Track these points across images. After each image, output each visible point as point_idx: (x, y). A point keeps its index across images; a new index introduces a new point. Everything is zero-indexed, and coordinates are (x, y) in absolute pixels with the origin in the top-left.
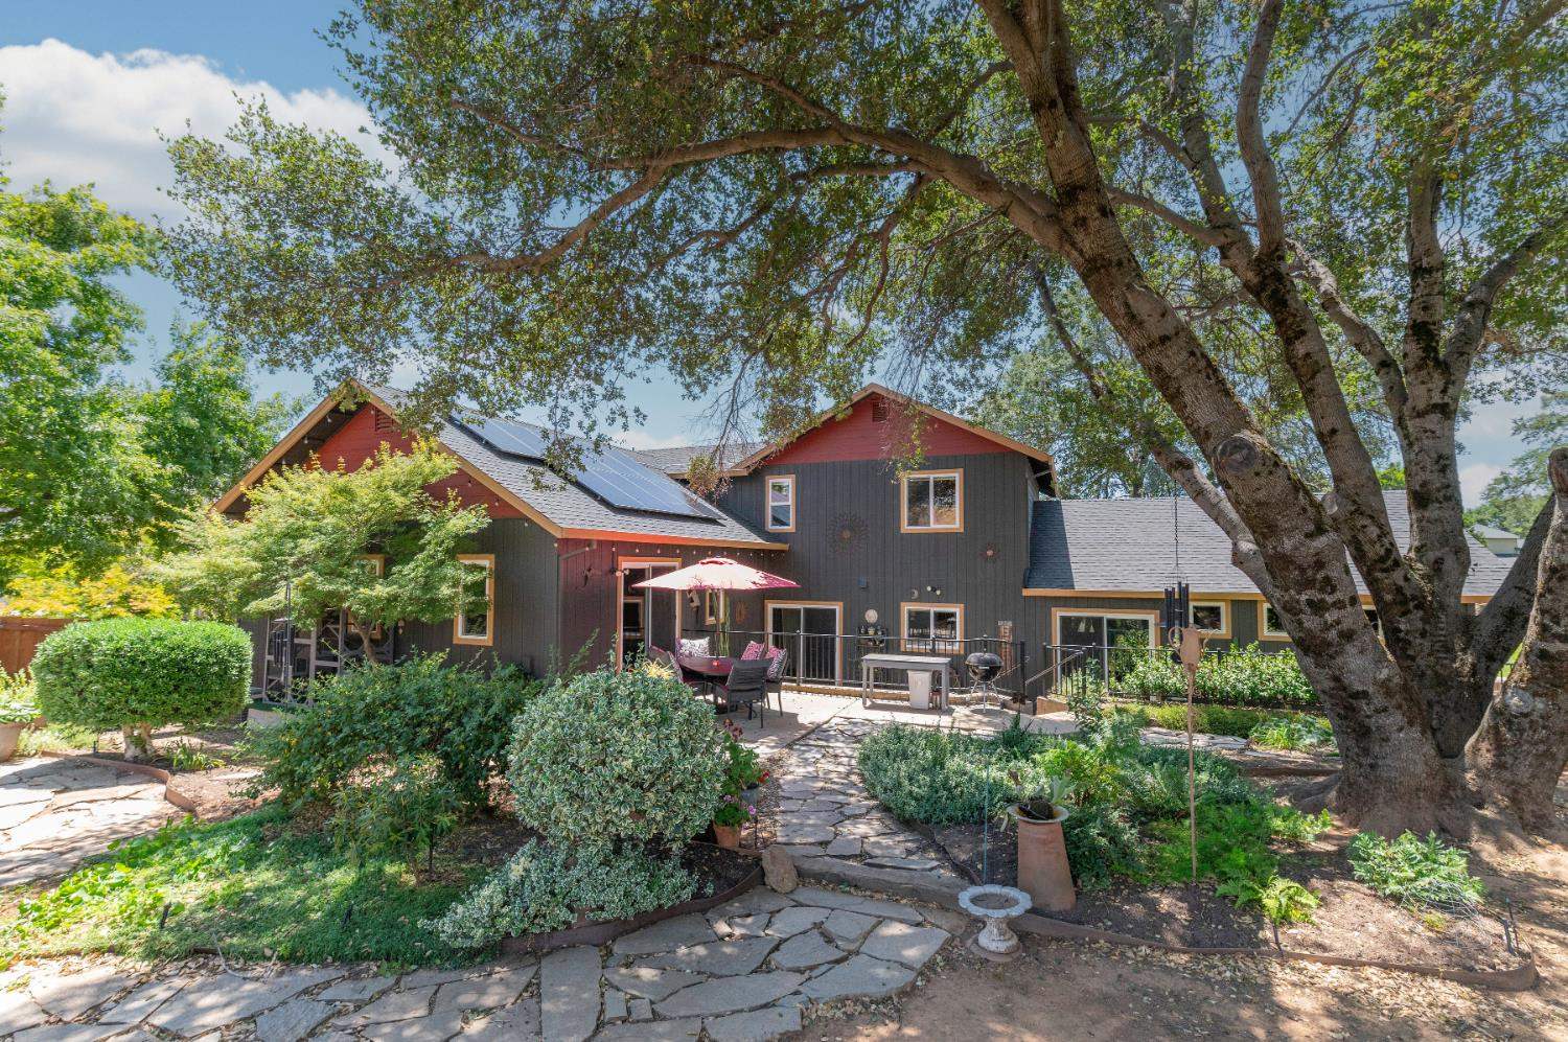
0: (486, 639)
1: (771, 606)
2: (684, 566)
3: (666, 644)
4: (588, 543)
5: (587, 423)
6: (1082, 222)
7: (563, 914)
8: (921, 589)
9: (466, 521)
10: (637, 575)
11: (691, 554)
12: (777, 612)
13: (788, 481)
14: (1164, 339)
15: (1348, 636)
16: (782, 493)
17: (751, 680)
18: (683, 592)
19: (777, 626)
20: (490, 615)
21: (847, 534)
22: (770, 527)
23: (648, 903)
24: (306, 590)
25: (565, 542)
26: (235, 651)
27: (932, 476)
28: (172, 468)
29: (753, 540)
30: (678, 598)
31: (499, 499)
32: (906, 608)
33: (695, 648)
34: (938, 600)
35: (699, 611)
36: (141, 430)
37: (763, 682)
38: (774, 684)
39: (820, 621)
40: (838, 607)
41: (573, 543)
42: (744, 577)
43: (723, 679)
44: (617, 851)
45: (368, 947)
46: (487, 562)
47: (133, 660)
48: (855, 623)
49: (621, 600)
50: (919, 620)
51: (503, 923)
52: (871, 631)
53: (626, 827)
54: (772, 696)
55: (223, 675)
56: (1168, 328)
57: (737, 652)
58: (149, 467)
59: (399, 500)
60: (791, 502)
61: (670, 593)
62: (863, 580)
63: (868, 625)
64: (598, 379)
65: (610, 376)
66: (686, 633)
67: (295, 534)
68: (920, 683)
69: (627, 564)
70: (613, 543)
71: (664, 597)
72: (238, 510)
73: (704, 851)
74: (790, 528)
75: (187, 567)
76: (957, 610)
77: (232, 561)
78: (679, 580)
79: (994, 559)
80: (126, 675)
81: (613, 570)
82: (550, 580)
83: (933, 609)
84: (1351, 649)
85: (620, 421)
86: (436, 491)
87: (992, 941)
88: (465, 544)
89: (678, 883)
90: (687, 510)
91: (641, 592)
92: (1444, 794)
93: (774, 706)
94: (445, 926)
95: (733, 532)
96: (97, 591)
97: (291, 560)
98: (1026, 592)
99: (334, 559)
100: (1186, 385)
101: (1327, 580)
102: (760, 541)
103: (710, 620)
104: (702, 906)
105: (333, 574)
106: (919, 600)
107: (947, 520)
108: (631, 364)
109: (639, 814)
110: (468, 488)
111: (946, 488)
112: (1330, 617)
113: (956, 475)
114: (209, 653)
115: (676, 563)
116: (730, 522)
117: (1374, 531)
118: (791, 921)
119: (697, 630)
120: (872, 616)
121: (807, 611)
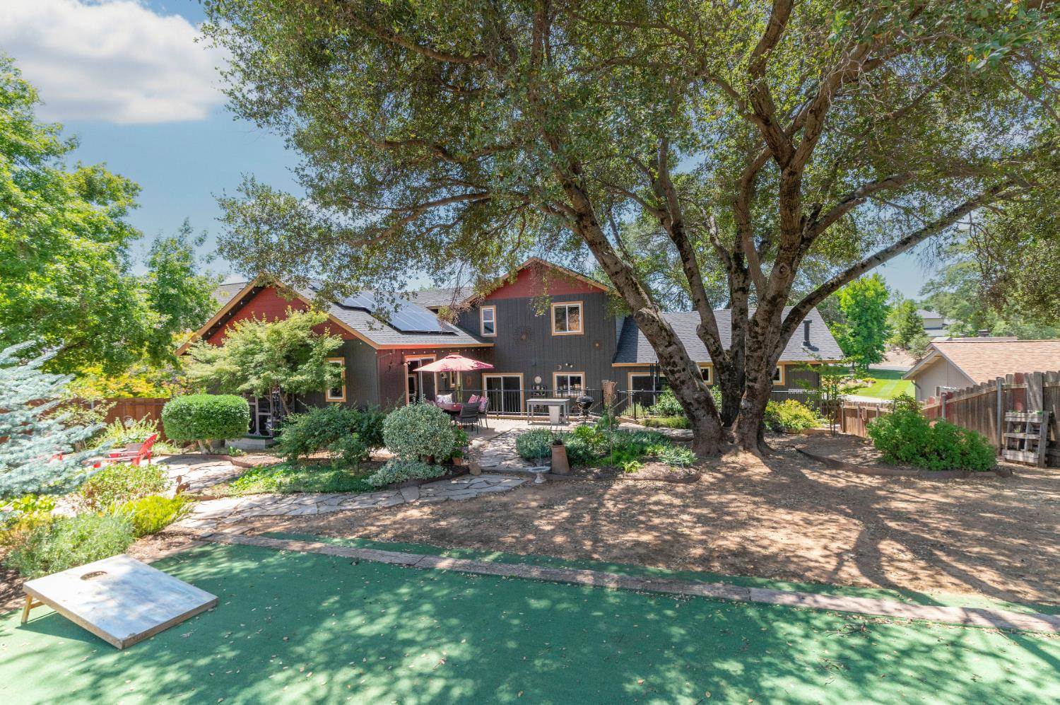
0: (343, 399)
1: (485, 377)
2: (438, 359)
3: (431, 397)
4: (391, 351)
5: (391, 298)
6: (585, 227)
7: (405, 476)
8: (563, 365)
9: (332, 343)
10: (414, 365)
11: (442, 352)
12: (489, 380)
13: (493, 308)
14: (617, 273)
15: (683, 382)
16: (489, 315)
17: (472, 412)
18: (438, 373)
19: (489, 387)
20: (344, 388)
21: (524, 337)
22: (484, 334)
23: (431, 475)
25: (379, 351)
27: (567, 305)
29: (474, 342)
30: (435, 375)
31: (346, 331)
32: (556, 375)
33: (445, 399)
34: (572, 370)
35: (447, 382)
37: (476, 413)
38: (482, 415)
39: (512, 384)
40: (520, 376)
41: (384, 352)
42: (467, 364)
43: (458, 413)
44: (420, 461)
45: (346, 488)
46: (340, 361)
47: (208, 412)
48: (529, 383)
49: (407, 376)
50: (562, 381)
51: (387, 480)
52: (538, 388)
53: (424, 452)
54: (483, 420)
56: (618, 268)
57: (466, 399)
60: (493, 320)
61: (431, 374)
62: (533, 361)
63: (536, 385)
64: (395, 278)
65: (401, 277)
66: (440, 392)
67: (252, 353)
68: (554, 411)
69: (409, 359)
70: (402, 350)
71: (428, 376)
73: (448, 462)
74: (494, 334)
76: (582, 375)
78: (435, 367)
79: (600, 348)
80: (205, 418)
81: (403, 363)
82: (373, 369)
83: (569, 375)
84: (685, 387)
85: (406, 297)
86: (318, 329)
87: (538, 481)
88: (333, 353)
89: (439, 470)
90: (439, 329)
91: (417, 373)
92: (720, 439)
93: (484, 426)
94: (370, 481)
95: (465, 339)
97: (253, 365)
98: (614, 365)
99: (272, 364)
100: (626, 289)
101: (674, 362)
102: (478, 342)
103: (453, 385)
104: (447, 478)
106: (562, 371)
107: (576, 328)
108: (409, 272)
109: (427, 448)
111: (574, 310)
112: (677, 376)
113: (580, 304)
114: (236, 408)
115: (434, 357)
116: (461, 333)
117: (712, 341)
118: (476, 480)
119: (446, 389)
120: (538, 380)
121: (505, 378)
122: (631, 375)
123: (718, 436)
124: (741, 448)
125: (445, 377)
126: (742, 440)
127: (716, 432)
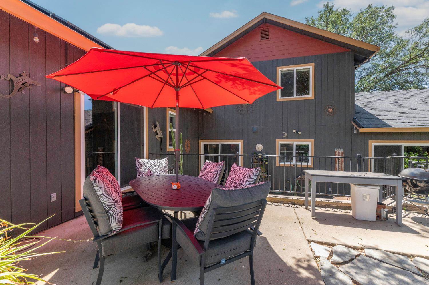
1: (203, 144)
8: (289, 132)
12: (206, 146)
27: (296, 69)
32: (279, 142)
33: (155, 167)
34: (299, 138)
35: (162, 141)
40: (240, 143)
48: (250, 150)
50: (287, 149)
62: (254, 128)
63: (258, 153)
76: (310, 142)
83: (295, 143)
103: (170, 148)
113: (310, 68)
120: (259, 147)
121: (222, 145)
122: (372, 144)
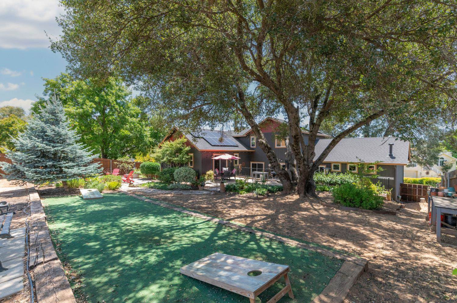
0: (192, 166)
1: (251, 163)
9: (188, 148)
13: (254, 137)
16: (253, 140)
18: (228, 160)
19: (253, 167)
20: (193, 163)
22: (251, 147)
24: (167, 159)
25: (200, 152)
26: (159, 166)
28: (154, 140)
29: (244, 150)
31: (192, 145)
33: (225, 169)
36: (150, 133)
37: (230, 174)
41: (203, 152)
46: (192, 154)
52: (269, 168)
55: (157, 169)
58: (151, 140)
59: (178, 145)
60: (255, 142)
67: (167, 150)
68: (261, 177)
72: (160, 147)
74: (255, 147)
75: (154, 155)
77: (159, 155)
81: (212, 156)
88: (188, 152)
94: (168, 187)
95: (241, 148)
96: (146, 158)
97: (166, 154)
99: (171, 155)
101: (271, 159)
102: (246, 150)
103: (235, 165)
105: (171, 156)
110: (188, 143)
114: (156, 166)
116: (241, 146)
121: (258, 164)
123: (290, 188)
124: (296, 193)
125: (231, 162)
126: (298, 191)
127: (289, 186)
